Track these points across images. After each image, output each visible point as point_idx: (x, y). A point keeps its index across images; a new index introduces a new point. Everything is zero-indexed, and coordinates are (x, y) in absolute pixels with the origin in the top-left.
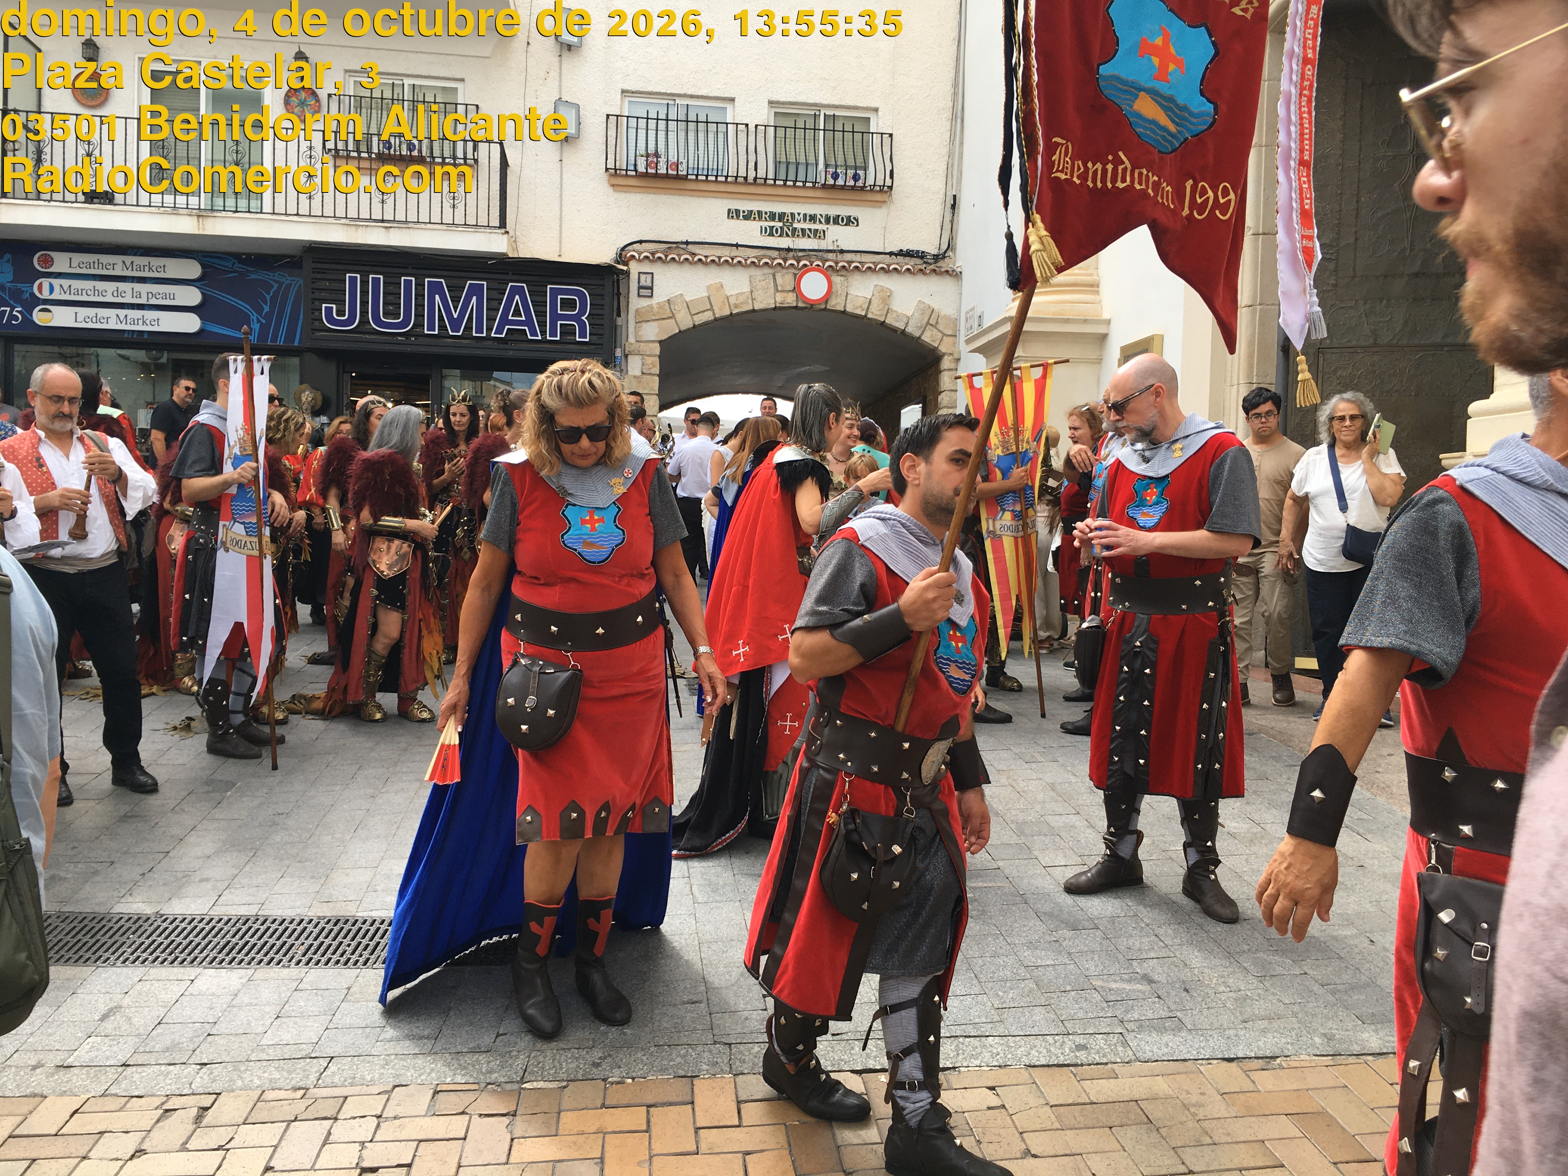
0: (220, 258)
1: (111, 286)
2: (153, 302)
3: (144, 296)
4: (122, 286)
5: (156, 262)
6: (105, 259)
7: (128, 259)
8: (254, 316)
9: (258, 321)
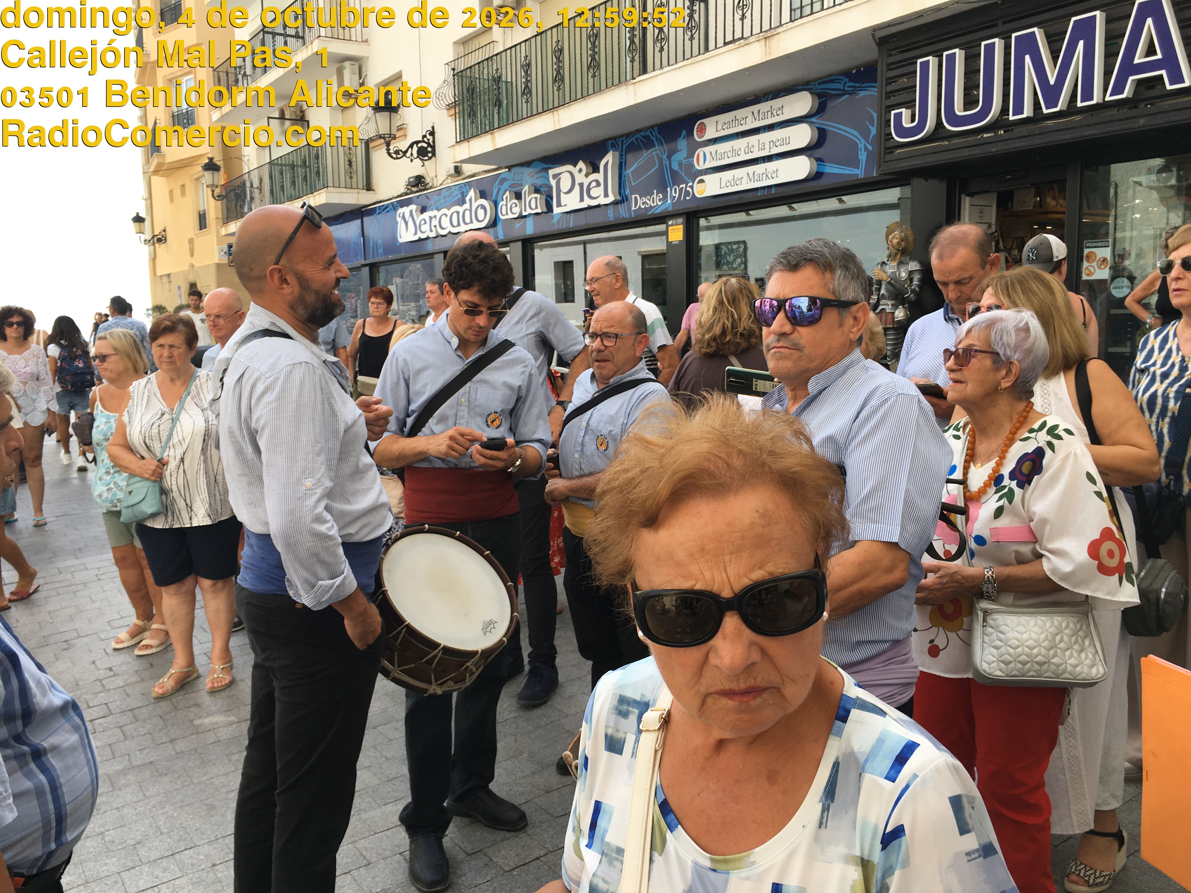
0: (832, 81)
1: (741, 143)
2: (775, 151)
3: (767, 147)
4: (753, 140)
5: (776, 103)
6: (740, 113)
7: (755, 108)
8: (862, 144)
9: (866, 149)
